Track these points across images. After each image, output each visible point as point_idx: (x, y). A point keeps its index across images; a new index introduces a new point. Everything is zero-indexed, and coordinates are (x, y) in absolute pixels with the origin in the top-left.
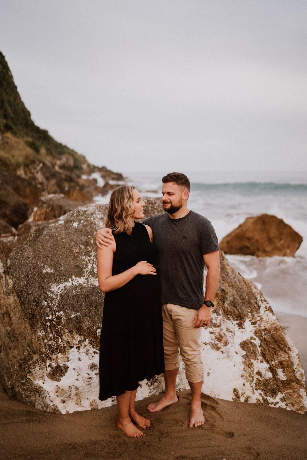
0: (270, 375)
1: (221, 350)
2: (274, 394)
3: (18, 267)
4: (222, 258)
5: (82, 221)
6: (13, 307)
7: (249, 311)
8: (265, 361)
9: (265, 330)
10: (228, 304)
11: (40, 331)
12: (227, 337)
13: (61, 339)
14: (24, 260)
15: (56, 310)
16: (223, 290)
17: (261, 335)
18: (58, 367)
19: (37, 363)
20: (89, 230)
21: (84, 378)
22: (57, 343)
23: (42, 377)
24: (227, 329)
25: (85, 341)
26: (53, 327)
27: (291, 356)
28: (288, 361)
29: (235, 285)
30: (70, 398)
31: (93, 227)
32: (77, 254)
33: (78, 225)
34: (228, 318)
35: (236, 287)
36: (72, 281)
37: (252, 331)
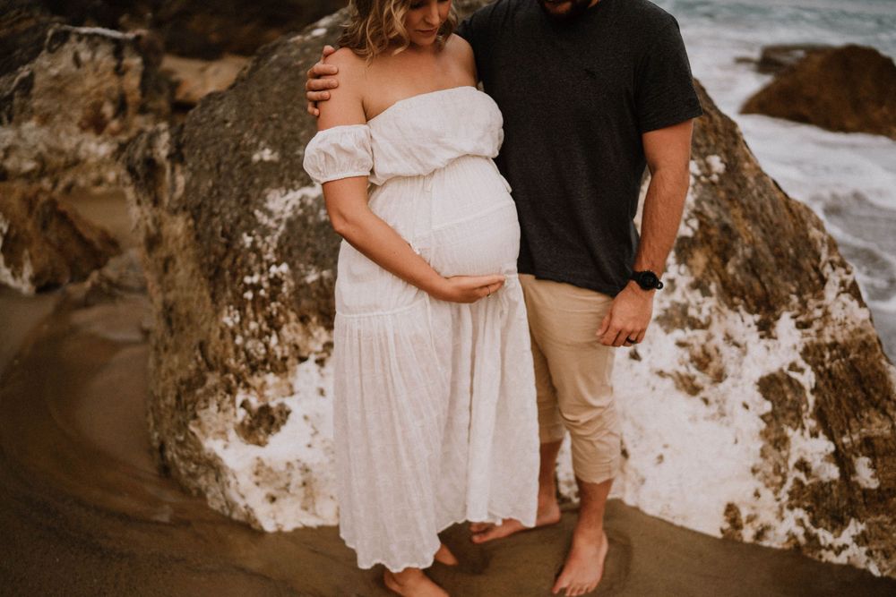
0: (833, 472)
1: (702, 394)
2: (838, 523)
3: (200, 143)
4: (732, 139)
6: (182, 246)
7: (794, 289)
8: (824, 433)
9: (834, 345)
10: (738, 268)
11: (229, 312)
12: (724, 360)
13: (278, 336)
14: (214, 127)
15: (271, 259)
16: (726, 228)
17: (820, 359)
18: (265, 409)
19: (212, 395)
21: (327, 444)
22: (267, 346)
23: (223, 434)
24: (727, 335)
26: (258, 303)
28: (890, 439)
29: (761, 215)
30: (288, 491)
34: (733, 307)
35: (763, 221)
37: (795, 347)
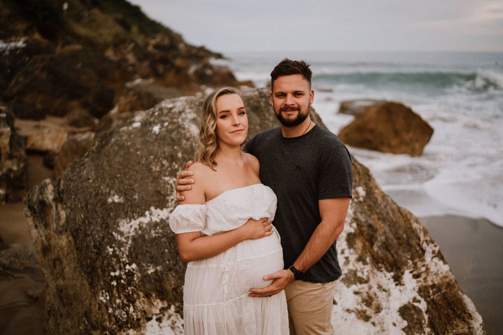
1: (372, 320)
3: (74, 192)
4: (367, 178)
5: (166, 124)
6: (66, 253)
7: (409, 257)
9: (433, 286)
10: (379, 247)
11: (103, 293)
12: (380, 299)
13: (134, 306)
14: (82, 182)
15: (125, 261)
16: (370, 226)
17: (427, 294)
20: (175, 137)
22: (127, 313)
24: (379, 285)
25: (170, 309)
26: (121, 288)
27: (473, 328)
29: (387, 218)
31: (181, 133)
32: (157, 174)
33: (160, 129)
34: (379, 269)
35: (388, 221)
36: (151, 214)
37: (414, 289)
